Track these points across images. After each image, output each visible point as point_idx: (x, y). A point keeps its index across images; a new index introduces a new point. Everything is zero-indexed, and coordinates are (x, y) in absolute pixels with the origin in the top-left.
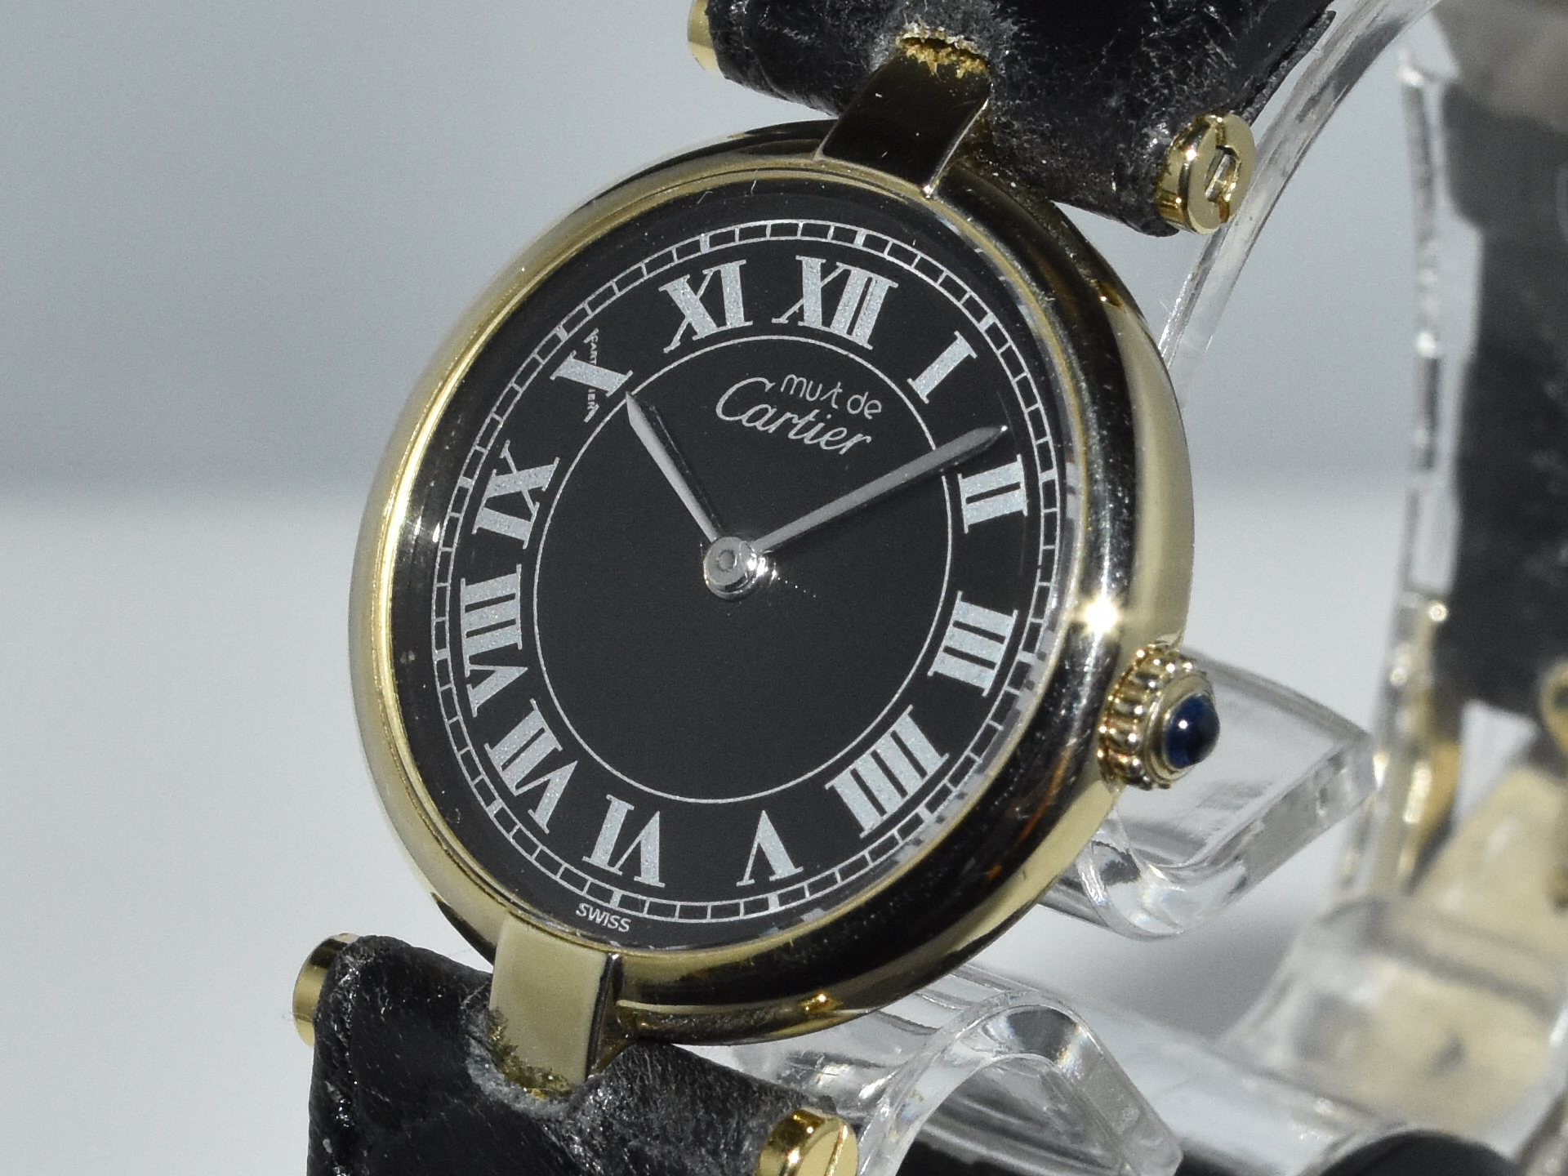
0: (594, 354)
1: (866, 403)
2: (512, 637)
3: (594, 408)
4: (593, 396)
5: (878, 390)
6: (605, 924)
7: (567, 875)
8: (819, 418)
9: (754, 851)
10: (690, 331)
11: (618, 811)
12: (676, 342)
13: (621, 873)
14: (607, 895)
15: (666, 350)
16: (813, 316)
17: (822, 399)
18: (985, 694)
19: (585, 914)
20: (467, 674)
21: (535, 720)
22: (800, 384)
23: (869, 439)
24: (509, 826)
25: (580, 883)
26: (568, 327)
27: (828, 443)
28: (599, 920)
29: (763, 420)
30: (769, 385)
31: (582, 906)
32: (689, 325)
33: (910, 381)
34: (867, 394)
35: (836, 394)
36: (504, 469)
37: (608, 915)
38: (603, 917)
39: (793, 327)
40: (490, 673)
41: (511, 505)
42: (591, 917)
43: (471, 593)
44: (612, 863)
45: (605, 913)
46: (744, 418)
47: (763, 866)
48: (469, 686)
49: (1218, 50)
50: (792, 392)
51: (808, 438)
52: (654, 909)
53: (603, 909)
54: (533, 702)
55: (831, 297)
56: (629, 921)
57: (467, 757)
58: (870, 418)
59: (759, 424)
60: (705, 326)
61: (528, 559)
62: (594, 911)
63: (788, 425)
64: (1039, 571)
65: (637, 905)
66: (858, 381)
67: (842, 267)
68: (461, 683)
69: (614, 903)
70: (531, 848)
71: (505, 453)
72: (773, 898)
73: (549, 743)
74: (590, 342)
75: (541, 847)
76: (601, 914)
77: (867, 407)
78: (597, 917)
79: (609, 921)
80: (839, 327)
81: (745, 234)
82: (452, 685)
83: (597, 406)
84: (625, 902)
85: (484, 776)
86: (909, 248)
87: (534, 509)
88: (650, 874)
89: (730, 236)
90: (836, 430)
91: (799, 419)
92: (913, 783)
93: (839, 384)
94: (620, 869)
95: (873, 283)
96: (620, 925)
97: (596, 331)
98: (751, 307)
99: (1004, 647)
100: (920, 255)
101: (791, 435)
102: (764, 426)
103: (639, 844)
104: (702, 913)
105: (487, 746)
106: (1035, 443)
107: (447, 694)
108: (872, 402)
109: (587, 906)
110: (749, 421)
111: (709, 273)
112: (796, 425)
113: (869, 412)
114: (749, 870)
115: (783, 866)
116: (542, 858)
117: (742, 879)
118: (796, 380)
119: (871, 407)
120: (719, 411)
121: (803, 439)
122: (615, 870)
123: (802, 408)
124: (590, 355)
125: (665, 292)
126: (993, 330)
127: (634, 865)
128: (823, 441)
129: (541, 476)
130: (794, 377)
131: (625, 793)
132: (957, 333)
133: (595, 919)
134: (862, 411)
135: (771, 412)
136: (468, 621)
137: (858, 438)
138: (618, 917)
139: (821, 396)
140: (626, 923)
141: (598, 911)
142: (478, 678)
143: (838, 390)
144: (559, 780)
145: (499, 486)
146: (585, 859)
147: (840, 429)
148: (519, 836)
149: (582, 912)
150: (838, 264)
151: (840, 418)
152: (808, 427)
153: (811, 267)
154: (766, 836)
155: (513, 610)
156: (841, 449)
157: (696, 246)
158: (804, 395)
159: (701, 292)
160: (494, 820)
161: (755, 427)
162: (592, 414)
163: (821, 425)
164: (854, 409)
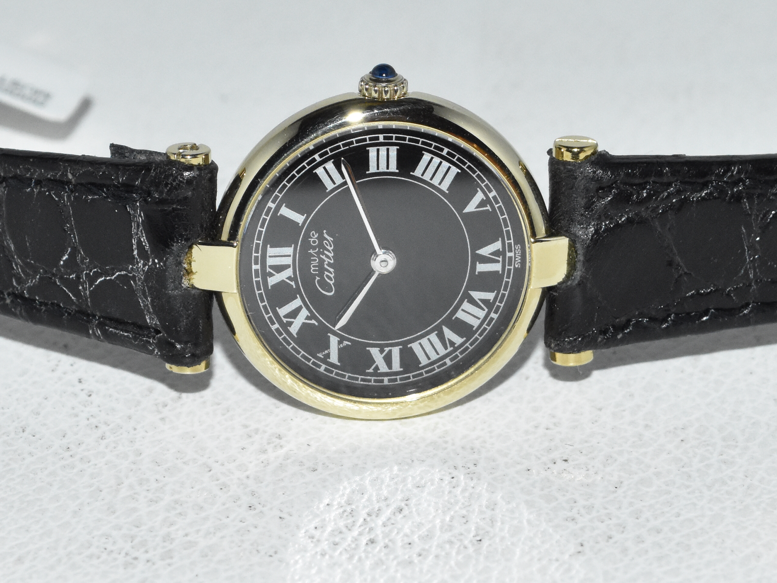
0: (326, 352)
1: (312, 238)
2: (433, 337)
3: (346, 343)
4: (341, 346)
5: (307, 236)
6: (520, 255)
7: (508, 277)
8: (323, 254)
9: (478, 209)
10: (308, 318)
11: (481, 268)
12: (313, 322)
13: (501, 256)
14: (510, 258)
15: (316, 324)
16: (289, 272)
17: (316, 256)
18: (398, 147)
19: (519, 264)
20: (452, 348)
21: (460, 315)
22: (313, 266)
23: (325, 231)
24: (499, 307)
25: (509, 270)
26: (319, 366)
27: (331, 246)
28: (520, 258)
29: (330, 275)
30: (318, 278)
31: (516, 266)
32: (306, 319)
33: (300, 225)
34: (309, 239)
35: (313, 251)
36: (377, 368)
37: (516, 255)
38: (518, 257)
39: (294, 279)
40: (449, 340)
41: (388, 359)
42: (520, 261)
43: (424, 361)
44: (498, 261)
45: (516, 256)
46: (331, 283)
47: (482, 204)
48: (456, 346)
49: (152, 171)
50: (317, 268)
51: (331, 255)
52: (509, 239)
53: (515, 258)
54: (453, 318)
55: (279, 269)
56: (516, 246)
57: (480, 335)
58: (317, 234)
59: (332, 276)
60: (304, 313)
61: (405, 344)
62: (517, 261)
63: (329, 264)
64: (351, 146)
65: (510, 245)
66: (306, 245)
67: (268, 270)
68: (456, 349)
69: (512, 254)
70: (503, 295)
71: (371, 370)
72: (491, 195)
73: (466, 305)
74: (322, 355)
75: (502, 292)
76: (517, 258)
77: (314, 237)
78: (518, 259)
79: (519, 253)
80: (289, 261)
81: (267, 313)
82: (457, 353)
83: (344, 342)
84: (510, 251)
85: (484, 326)
86: (254, 246)
87: (387, 349)
88: (497, 246)
89: (270, 318)
90: (325, 245)
91: (326, 261)
92: (437, 160)
93: (309, 251)
94: (500, 258)
95: (270, 255)
96: (518, 249)
97: (318, 355)
98: (292, 298)
99: (380, 148)
100: (255, 241)
101: (332, 262)
102: (332, 274)
103: (489, 254)
104: (504, 220)
105: (474, 329)
106: (308, 168)
107: (461, 353)
108: (312, 236)
109: (516, 264)
110: (332, 280)
111: (285, 320)
112: (329, 262)
113: (315, 235)
114: (485, 209)
115: (479, 196)
116: (505, 290)
117: (488, 210)
118: (313, 268)
119: (313, 235)
120: (332, 294)
121: (332, 257)
122: (500, 259)
123: (322, 261)
124: (327, 353)
125: (297, 334)
126: (273, 202)
127: (496, 253)
128: (330, 249)
129: (375, 352)
130: (311, 270)
131: (474, 268)
132: (279, 215)
133: (519, 259)
134: (316, 238)
135: (326, 273)
136: (434, 357)
137: (326, 236)
138: (516, 251)
139: (315, 257)
140: (517, 247)
141: (517, 259)
142: (452, 344)
143: (311, 251)
144: (477, 295)
145: (383, 368)
146: (500, 273)
147: (324, 244)
148: (501, 302)
149: (519, 265)
150: (267, 271)
151: (321, 246)
152: (328, 257)
153: (272, 281)
154: (471, 207)
155: (424, 341)
156: (331, 240)
157: (277, 330)
158: (317, 263)
159: (292, 320)
160: (498, 314)
161: (333, 277)
162: (347, 343)
163: (326, 252)
164: (316, 242)
